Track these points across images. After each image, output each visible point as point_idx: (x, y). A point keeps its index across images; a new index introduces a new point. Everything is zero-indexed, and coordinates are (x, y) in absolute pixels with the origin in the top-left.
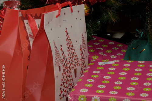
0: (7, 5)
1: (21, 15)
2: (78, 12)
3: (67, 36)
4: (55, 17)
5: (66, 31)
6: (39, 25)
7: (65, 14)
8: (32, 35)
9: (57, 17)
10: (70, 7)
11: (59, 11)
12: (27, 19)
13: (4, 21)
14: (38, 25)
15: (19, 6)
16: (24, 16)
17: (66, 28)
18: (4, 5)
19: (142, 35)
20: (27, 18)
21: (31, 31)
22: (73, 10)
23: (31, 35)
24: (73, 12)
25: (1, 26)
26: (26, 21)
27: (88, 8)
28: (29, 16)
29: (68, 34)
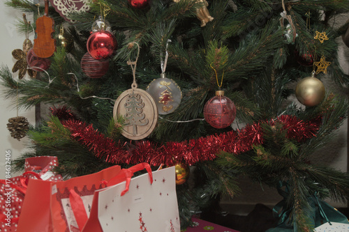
0: (31, 165)
1: (56, 191)
2: (164, 181)
3: (141, 228)
4: (120, 194)
5: (140, 220)
6: (91, 206)
7: (138, 187)
8: (77, 226)
9: (123, 194)
10: (147, 174)
11: (127, 183)
12: (68, 197)
13: (26, 197)
14: (89, 207)
15: (55, 167)
16: (62, 191)
17: (141, 214)
18: (27, 165)
19: (283, 219)
20: (68, 195)
21: (75, 219)
22: (154, 179)
23: (74, 227)
24: (154, 181)
25: (20, 207)
26: (65, 201)
27: (183, 171)
28: (72, 191)
29: (143, 224)
